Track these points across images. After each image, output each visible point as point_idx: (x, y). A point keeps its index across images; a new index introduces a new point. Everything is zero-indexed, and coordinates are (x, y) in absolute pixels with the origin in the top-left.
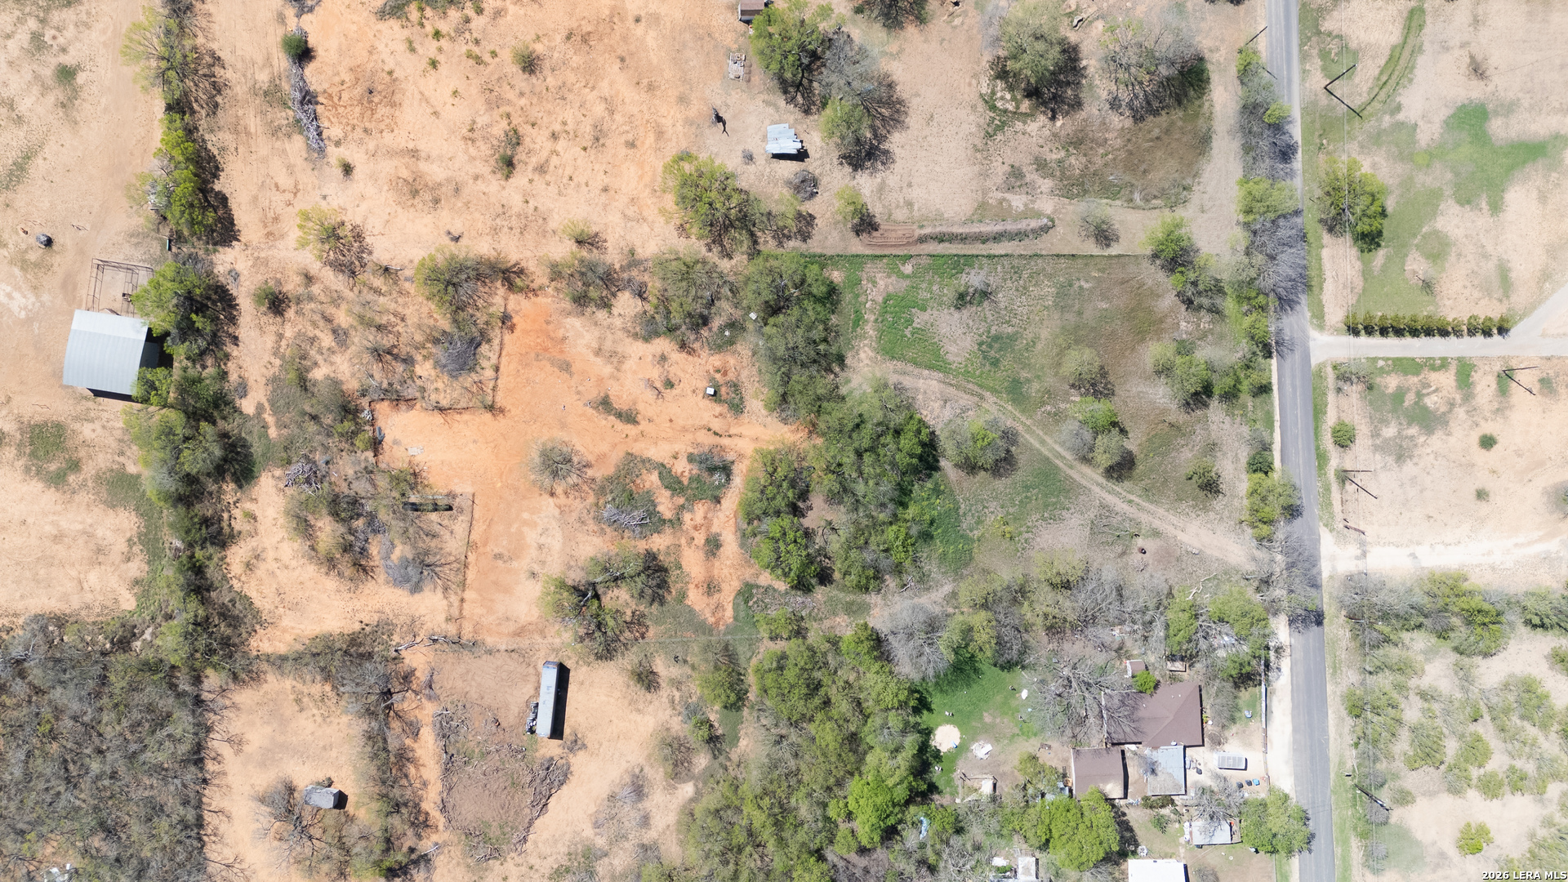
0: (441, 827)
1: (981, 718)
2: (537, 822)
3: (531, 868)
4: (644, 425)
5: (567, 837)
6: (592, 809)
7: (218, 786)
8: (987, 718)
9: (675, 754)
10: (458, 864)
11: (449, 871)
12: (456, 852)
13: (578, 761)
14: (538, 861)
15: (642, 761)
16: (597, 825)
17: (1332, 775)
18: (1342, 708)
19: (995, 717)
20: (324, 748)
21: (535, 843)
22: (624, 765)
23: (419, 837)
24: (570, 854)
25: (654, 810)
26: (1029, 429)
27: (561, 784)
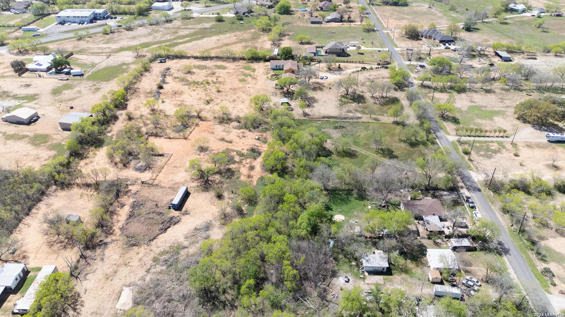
0: (118, 235)
1: (353, 213)
2: (160, 236)
3: (151, 250)
4: (234, 144)
5: (172, 241)
6: (186, 232)
7: (32, 217)
8: (355, 213)
9: (225, 218)
10: (119, 247)
11: (114, 249)
12: (120, 243)
13: (185, 218)
14: (156, 248)
15: (211, 219)
16: (186, 238)
17: (507, 231)
18: (501, 212)
19: (358, 213)
20: (83, 208)
21: (157, 242)
22: (204, 220)
23: (107, 237)
24: (171, 247)
25: (213, 234)
26: (361, 150)
27: (175, 224)
